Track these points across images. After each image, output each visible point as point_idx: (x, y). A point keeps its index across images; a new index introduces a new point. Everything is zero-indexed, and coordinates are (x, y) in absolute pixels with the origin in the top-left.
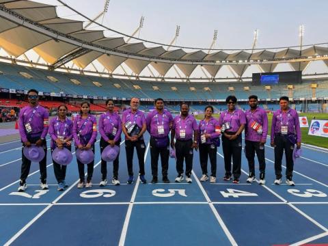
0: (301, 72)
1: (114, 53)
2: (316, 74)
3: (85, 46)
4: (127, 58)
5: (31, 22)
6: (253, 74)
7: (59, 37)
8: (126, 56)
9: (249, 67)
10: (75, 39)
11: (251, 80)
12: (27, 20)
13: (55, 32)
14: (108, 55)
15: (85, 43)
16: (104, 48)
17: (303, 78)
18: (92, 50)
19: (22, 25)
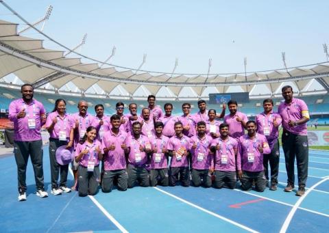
0: (248, 93)
1: (88, 76)
2: (260, 95)
3: (63, 70)
4: (99, 80)
5: (19, 52)
6: (210, 95)
7: (42, 64)
8: (99, 78)
9: (206, 89)
10: (55, 65)
11: (208, 99)
12: (16, 50)
13: (38, 59)
14: (83, 77)
15: (63, 68)
16: (80, 72)
17: (250, 98)
18: (69, 74)
19: (10, 54)
